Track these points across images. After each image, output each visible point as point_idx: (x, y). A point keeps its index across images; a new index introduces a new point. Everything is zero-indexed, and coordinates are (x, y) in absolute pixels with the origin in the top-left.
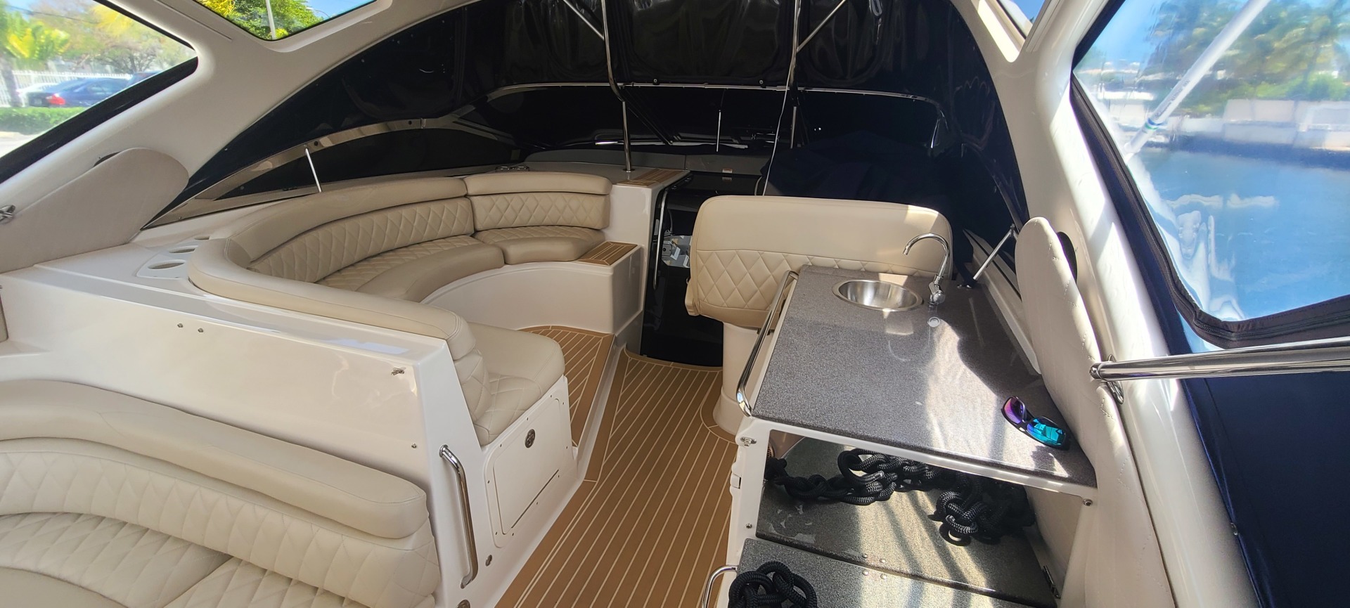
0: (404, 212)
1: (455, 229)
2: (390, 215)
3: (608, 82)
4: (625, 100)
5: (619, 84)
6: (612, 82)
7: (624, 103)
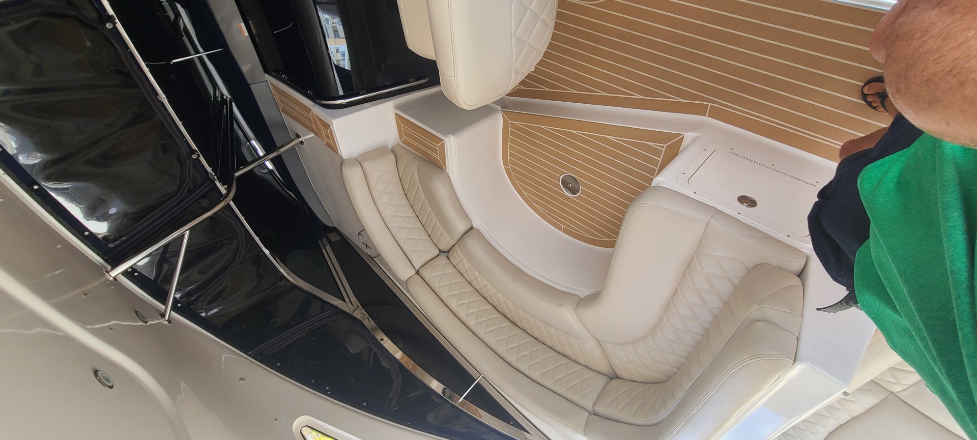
0: (462, 314)
1: (451, 270)
2: (471, 323)
3: (229, 205)
4: (233, 176)
5: (224, 191)
6: (228, 199)
7: (237, 174)
